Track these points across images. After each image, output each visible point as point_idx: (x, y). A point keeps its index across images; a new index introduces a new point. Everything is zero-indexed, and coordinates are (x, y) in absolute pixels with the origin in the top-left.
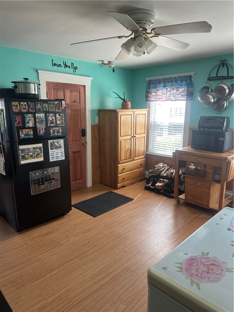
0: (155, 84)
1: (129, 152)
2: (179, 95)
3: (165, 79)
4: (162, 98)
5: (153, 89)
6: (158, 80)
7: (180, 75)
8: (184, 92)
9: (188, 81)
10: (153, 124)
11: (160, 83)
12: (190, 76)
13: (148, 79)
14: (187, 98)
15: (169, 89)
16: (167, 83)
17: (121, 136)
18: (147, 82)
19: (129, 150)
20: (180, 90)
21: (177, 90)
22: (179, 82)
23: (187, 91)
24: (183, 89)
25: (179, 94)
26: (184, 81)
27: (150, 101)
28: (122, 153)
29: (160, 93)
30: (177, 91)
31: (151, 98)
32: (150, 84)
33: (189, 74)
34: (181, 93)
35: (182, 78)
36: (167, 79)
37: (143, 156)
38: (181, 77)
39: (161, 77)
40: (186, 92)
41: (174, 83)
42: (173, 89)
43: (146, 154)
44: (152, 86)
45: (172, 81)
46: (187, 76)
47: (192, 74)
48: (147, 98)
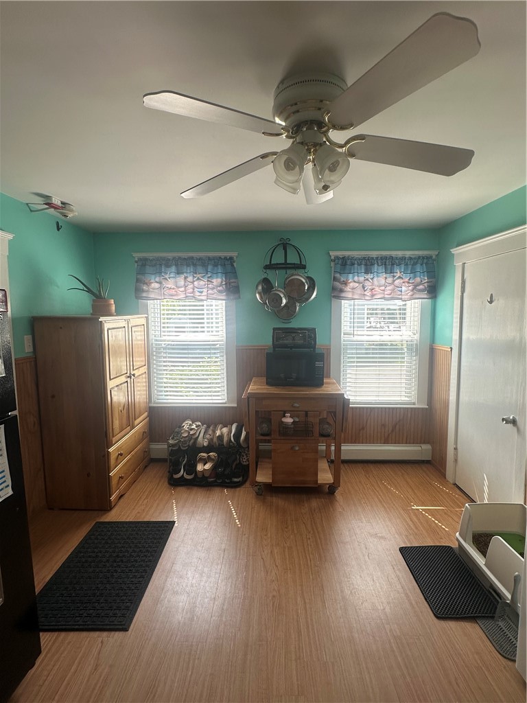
0: (158, 266)
1: (125, 412)
2: (215, 291)
3: (180, 258)
4: (175, 295)
5: (153, 277)
6: (163, 259)
7: (211, 254)
8: (221, 285)
9: (229, 268)
10: (156, 344)
11: (168, 266)
12: (231, 258)
13: (137, 255)
14: (227, 295)
15: (190, 279)
16: (185, 267)
17: (110, 379)
18: (136, 262)
19: (126, 406)
20: (214, 280)
21: (208, 281)
22: (210, 268)
23: (225, 284)
24: (219, 280)
25: (213, 288)
26: (219, 267)
27: (148, 298)
28: (114, 420)
29: (170, 283)
30: (209, 283)
31: (150, 293)
32: (144, 265)
33: (228, 254)
34: (217, 286)
35: (216, 260)
36: (185, 259)
37: (146, 414)
38: (214, 258)
39: (170, 255)
40: (224, 286)
41: (200, 269)
42: (198, 279)
43: (150, 408)
44: (148, 269)
45: (195, 265)
46: (226, 258)
47: (234, 254)
48: (138, 292)
